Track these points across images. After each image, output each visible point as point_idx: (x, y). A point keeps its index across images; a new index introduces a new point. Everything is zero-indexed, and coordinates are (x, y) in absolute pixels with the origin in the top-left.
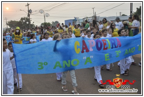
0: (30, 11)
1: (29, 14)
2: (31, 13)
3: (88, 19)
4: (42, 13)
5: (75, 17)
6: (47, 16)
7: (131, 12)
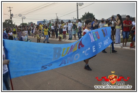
0: (12, 15)
1: (11, 17)
2: (12, 16)
3: (53, 20)
4: (20, 16)
5: (44, 20)
6: (24, 19)
7: (78, 17)
